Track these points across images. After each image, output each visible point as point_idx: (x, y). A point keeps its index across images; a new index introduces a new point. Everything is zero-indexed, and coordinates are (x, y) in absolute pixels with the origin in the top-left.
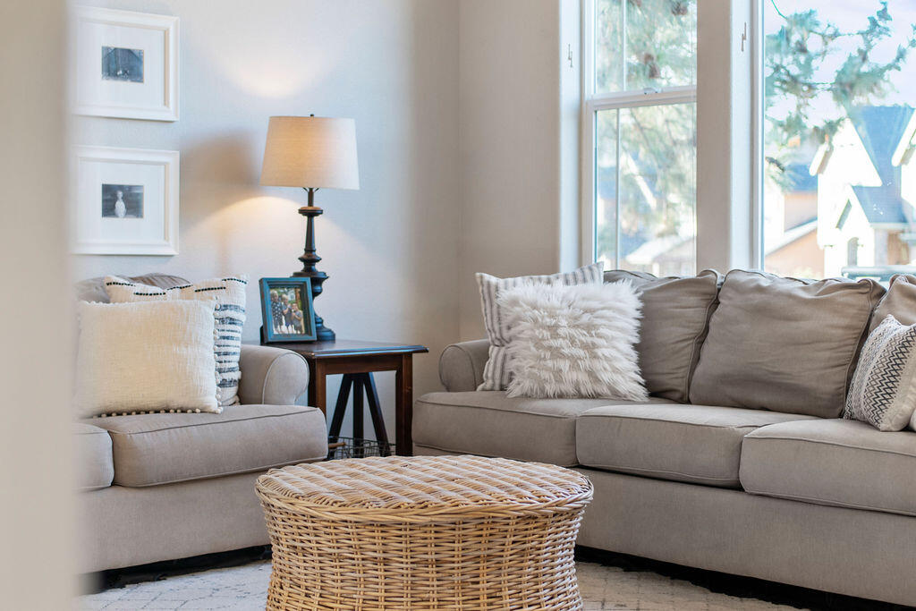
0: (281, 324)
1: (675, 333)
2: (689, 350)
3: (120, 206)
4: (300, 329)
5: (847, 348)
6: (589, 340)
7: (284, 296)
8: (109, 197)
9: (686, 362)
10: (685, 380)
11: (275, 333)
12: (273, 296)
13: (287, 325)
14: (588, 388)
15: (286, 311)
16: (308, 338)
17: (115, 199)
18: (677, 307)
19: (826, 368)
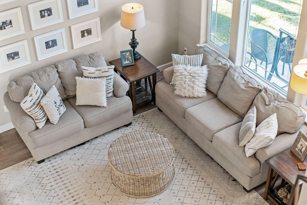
0: (126, 61)
1: (215, 80)
2: (218, 85)
3: (86, 34)
4: (130, 61)
5: (248, 103)
6: (192, 85)
7: (126, 54)
8: (83, 33)
9: (217, 88)
10: (217, 92)
11: (124, 63)
12: (124, 54)
13: (127, 61)
14: (191, 96)
15: (127, 58)
16: (132, 64)
17: (84, 33)
18: (217, 73)
19: (242, 107)
